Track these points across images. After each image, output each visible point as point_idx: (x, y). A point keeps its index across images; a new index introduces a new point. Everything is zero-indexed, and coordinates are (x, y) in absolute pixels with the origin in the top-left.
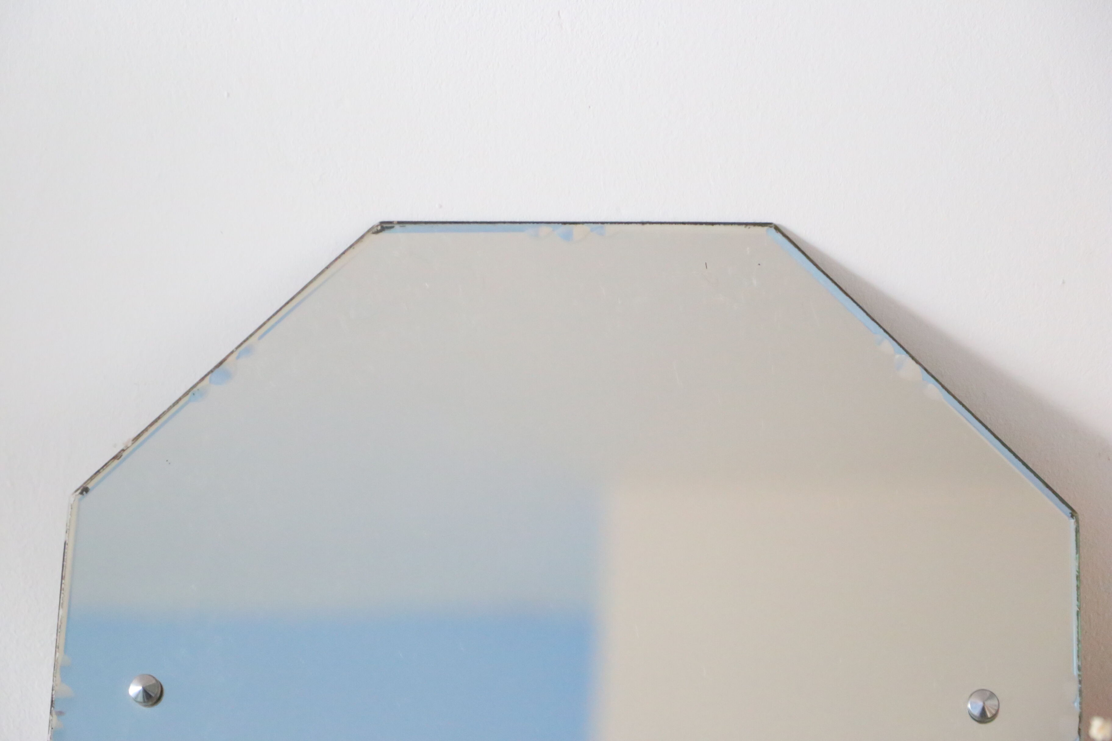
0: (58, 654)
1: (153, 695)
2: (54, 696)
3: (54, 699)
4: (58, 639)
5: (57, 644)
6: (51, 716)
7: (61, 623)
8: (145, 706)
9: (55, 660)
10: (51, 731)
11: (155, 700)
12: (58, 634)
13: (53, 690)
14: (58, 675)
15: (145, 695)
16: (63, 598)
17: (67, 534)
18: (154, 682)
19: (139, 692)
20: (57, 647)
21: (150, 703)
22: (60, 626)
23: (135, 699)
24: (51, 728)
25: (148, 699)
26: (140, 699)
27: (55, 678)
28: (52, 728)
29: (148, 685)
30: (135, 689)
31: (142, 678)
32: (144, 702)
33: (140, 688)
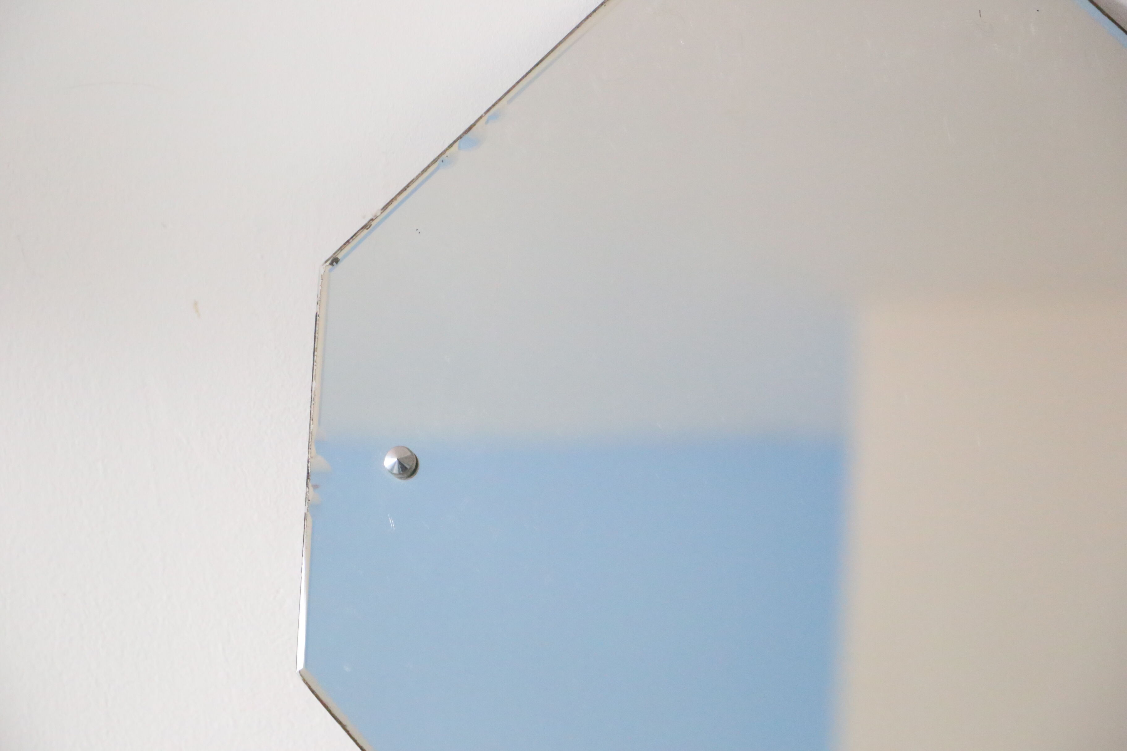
0: (312, 426)
1: (408, 467)
2: (310, 469)
3: (309, 472)
4: (312, 412)
5: (312, 417)
6: (307, 488)
7: (315, 395)
8: (401, 478)
9: (310, 433)
10: (308, 503)
11: (409, 473)
12: (312, 406)
13: (308, 462)
14: (313, 447)
15: (400, 467)
16: (315, 370)
17: (318, 306)
18: (409, 454)
19: (395, 463)
20: (311, 419)
21: (405, 475)
22: (314, 398)
23: (391, 471)
24: (307, 499)
25: (402, 471)
26: (396, 470)
27: (310, 450)
28: (309, 500)
29: (403, 456)
30: (390, 461)
31: (398, 449)
32: (400, 474)
33: (395, 460)
